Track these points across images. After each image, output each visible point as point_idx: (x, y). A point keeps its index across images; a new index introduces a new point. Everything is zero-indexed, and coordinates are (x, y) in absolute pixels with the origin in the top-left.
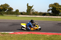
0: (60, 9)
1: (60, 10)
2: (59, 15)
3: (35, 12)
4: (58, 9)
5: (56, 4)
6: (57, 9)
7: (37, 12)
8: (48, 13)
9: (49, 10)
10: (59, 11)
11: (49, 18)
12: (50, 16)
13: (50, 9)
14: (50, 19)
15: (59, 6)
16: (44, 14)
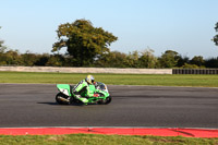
0: (94, 41)
1: (95, 45)
2: (92, 61)
3: (6, 51)
4: (88, 42)
5: (80, 24)
6: (85, 43)
7: (15, 54)
8: (56, 55)
9: (58, 46)
10: (93, 50)
11: (58, 73)
12: (63, 66)
13: (62, 41)
14: (63, 76)
15: (91, 30)
16: (42, 61)
